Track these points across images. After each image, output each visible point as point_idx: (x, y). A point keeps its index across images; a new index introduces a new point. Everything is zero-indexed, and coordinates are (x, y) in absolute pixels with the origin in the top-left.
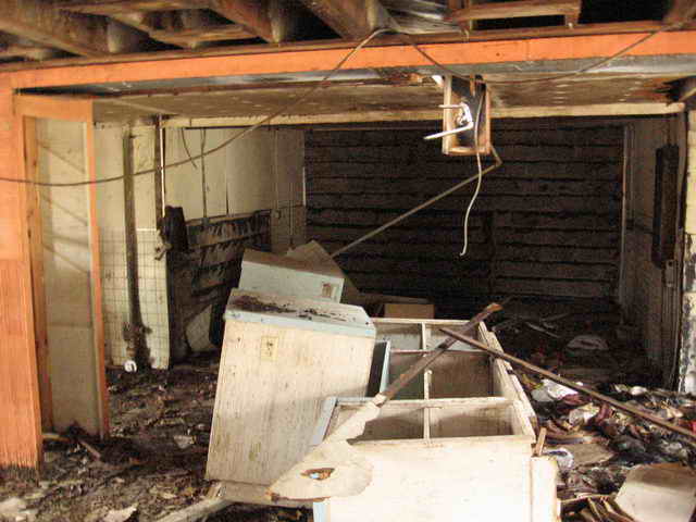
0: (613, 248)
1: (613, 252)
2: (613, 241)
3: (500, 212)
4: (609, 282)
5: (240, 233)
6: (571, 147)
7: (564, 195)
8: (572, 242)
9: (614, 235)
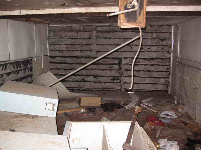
0: (168, 72)
1: (168, 73)
2: (168, 69)
3: (125, 58)
4: (166, 84)
5: (17, 68)
6: (152, 33)
7: (149, 51)
8: (152, 69)
9: (168, 67)
